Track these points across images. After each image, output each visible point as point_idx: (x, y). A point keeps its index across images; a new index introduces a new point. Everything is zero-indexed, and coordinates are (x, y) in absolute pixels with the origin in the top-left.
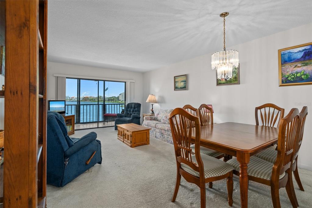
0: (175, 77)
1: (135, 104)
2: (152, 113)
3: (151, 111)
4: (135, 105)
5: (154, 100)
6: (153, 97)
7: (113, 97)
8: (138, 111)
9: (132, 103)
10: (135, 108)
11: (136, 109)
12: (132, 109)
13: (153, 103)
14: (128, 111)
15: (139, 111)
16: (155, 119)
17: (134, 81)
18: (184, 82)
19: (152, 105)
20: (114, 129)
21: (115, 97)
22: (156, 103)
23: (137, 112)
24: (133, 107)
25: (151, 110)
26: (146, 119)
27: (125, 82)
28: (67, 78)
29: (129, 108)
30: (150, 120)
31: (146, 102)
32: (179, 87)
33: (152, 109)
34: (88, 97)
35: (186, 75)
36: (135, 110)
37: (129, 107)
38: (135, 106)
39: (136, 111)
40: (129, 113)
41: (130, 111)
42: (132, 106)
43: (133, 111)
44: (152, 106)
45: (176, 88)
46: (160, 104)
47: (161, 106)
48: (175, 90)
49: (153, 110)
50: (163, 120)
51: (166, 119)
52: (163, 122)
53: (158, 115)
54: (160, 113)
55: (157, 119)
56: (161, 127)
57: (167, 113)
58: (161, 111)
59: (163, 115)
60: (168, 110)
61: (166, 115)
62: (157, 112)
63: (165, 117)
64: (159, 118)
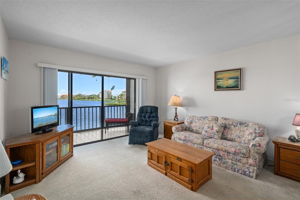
0: (215, 72)
1: (152, 107)
4: (152, 109)
7: (93, 95)
9: (148, 106)
10: (151, 113)
12: (148, 114)
13: (177, 107)
14: (141, 116)
15: (157, 117)
18: (234, 80)
19: (176, 109)
20: (128, 143)
21: (95, 95)
23: (155, 118)
27: (135, 79)
28: (59, 70)
29: (143, 113)
30: (182, 131)
32: (225, 87)
35: (240, 69)
36: (152, 116)
37: (143, 111)
38: (151, 111)
40: (143, 119)
41: (145, 117)
42: (147, 111)
43: (149, 117)
44: (176, 110)
45: (218, 88)
46: (185, 107)
47: (187, 110)
48: (215, 90)
50: (207, 132)
51: (211, 132)
52: (206, 135)
53: (191, 123)
54: (195, 121)
55: (191, 129)
56: (217, 146)
57: (211, 122)
58: (195, 118)
59: (201, 124)
60: (209, 118)
61: (210, 124)
62: (188, 119)
63: (208, 128)
64: (195, 127)
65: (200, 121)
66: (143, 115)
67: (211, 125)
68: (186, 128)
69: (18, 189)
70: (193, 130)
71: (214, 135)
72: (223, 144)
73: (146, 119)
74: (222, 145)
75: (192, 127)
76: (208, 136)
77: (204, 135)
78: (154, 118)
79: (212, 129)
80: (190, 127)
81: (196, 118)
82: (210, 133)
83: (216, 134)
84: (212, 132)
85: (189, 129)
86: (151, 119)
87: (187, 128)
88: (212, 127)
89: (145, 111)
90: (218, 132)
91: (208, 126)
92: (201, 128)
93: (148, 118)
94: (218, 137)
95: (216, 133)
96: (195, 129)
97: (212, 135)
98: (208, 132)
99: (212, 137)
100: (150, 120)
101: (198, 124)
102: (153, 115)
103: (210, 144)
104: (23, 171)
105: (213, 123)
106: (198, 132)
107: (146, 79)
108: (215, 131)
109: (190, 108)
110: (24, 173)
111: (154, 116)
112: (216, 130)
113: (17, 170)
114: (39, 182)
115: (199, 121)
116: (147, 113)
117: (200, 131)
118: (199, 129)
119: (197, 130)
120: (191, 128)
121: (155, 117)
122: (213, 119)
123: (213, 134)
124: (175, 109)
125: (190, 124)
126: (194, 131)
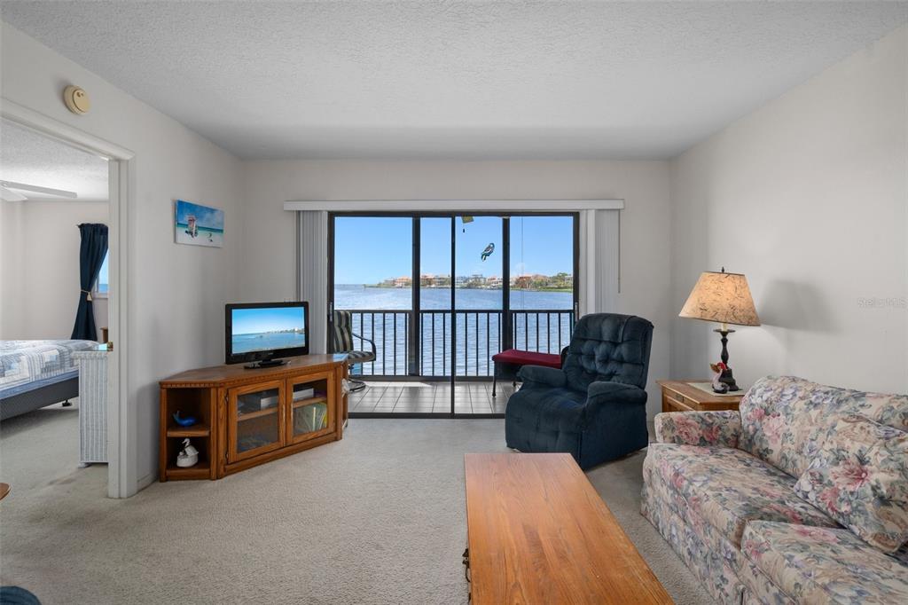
1: (618, 320)
2: (719, 386)
3: (715, 376)
4: (619, 326)
5: (736, 303)
6: (729, 286)
8: (633, 362)
9: (606, 317)
10: (614, 344)
11: (623, 350)
12: (603, 347)
13: (729, 327)
14: (580, 354)
15: (640, 362)
16: (745, 444)
17: (619, 205)
19: (724, 334)
22: (752, 320)
23: (624, 370)
24: (606, 337)
25: (715, 368)
26: (669, 433)
27: (576, 215)
29: (585, 340)
30: (703, 442)
31: (683, 314)
33: (725, 357)
34: (529, 278)
36: (615, 356)
37: (587, 333)
38: (616, 333)
39: (621, 361)
40: (585, 365)
41: (591, 357)
42: (601, 333)
43: (606, 360)
44: (724, 341)
46: (781, 331)
49: (729, 364)
50: (820, 481)
51: (843, 484)
52: (812, 496)
53: (767, 413)
54: (786, 407)
55: (758, 444)
56: (797, 585)
57: (857, 430)
58: (796, 390)
59: (814, 429)
60: (868, 402)
61: (847, 443)
62: (758, 391)
63: (832, 457)
64: (780, 441)
65: (814, 413)
66: (586, 347)
67: (853, 448)
68: (737, 436)
69: (181, 480)
70: (767, 450)
71: (855, 509)
72: (834, 589)
73: (592, 367)
74: (825, 588)
75: (768, 434)
76: (818, 509)
77: (800, 495)
78: (625, 366)
79: (859, 474)
80: (756, 431)
81: (800, 394)
82: (836, 493)
83: (864, 513)
84: (851, 488)
85: (751, 441)
86: (611, 367)
87: (742, 438)
88: (855, 460)
89: (591, 335)
90: (884, 501)
91: (835, 446)
92: (806, 451)
93: (600, 361)
94: (875, 537)
95: (870, 507)
96: (776, 448)
97: (844, 508)
98: (830, 483)
99: (841, 521)
100: (607, 372)
101: (797, 423)
102: (619, 354)
103: (766, 556)
104: (196, 442)
105: (873, 437)
106: (790, 470)
107: (619, 210)
108: (869, 492)
109: (799, 335)
110: (197, 449)
111: (625, 358)
112: (874, 489)
113: (184, 438)
114: (217, 479)
115: (808, 410)
116: (600, 342)
117: (799, 465)
118: (800, 453)
119: (784, 457)
120: (761, 440)
121: (629, 362)
122: (887, 415)
123: (849, 502)
124: (721, 337)
125: (761, 418)
126: (774, 457)
